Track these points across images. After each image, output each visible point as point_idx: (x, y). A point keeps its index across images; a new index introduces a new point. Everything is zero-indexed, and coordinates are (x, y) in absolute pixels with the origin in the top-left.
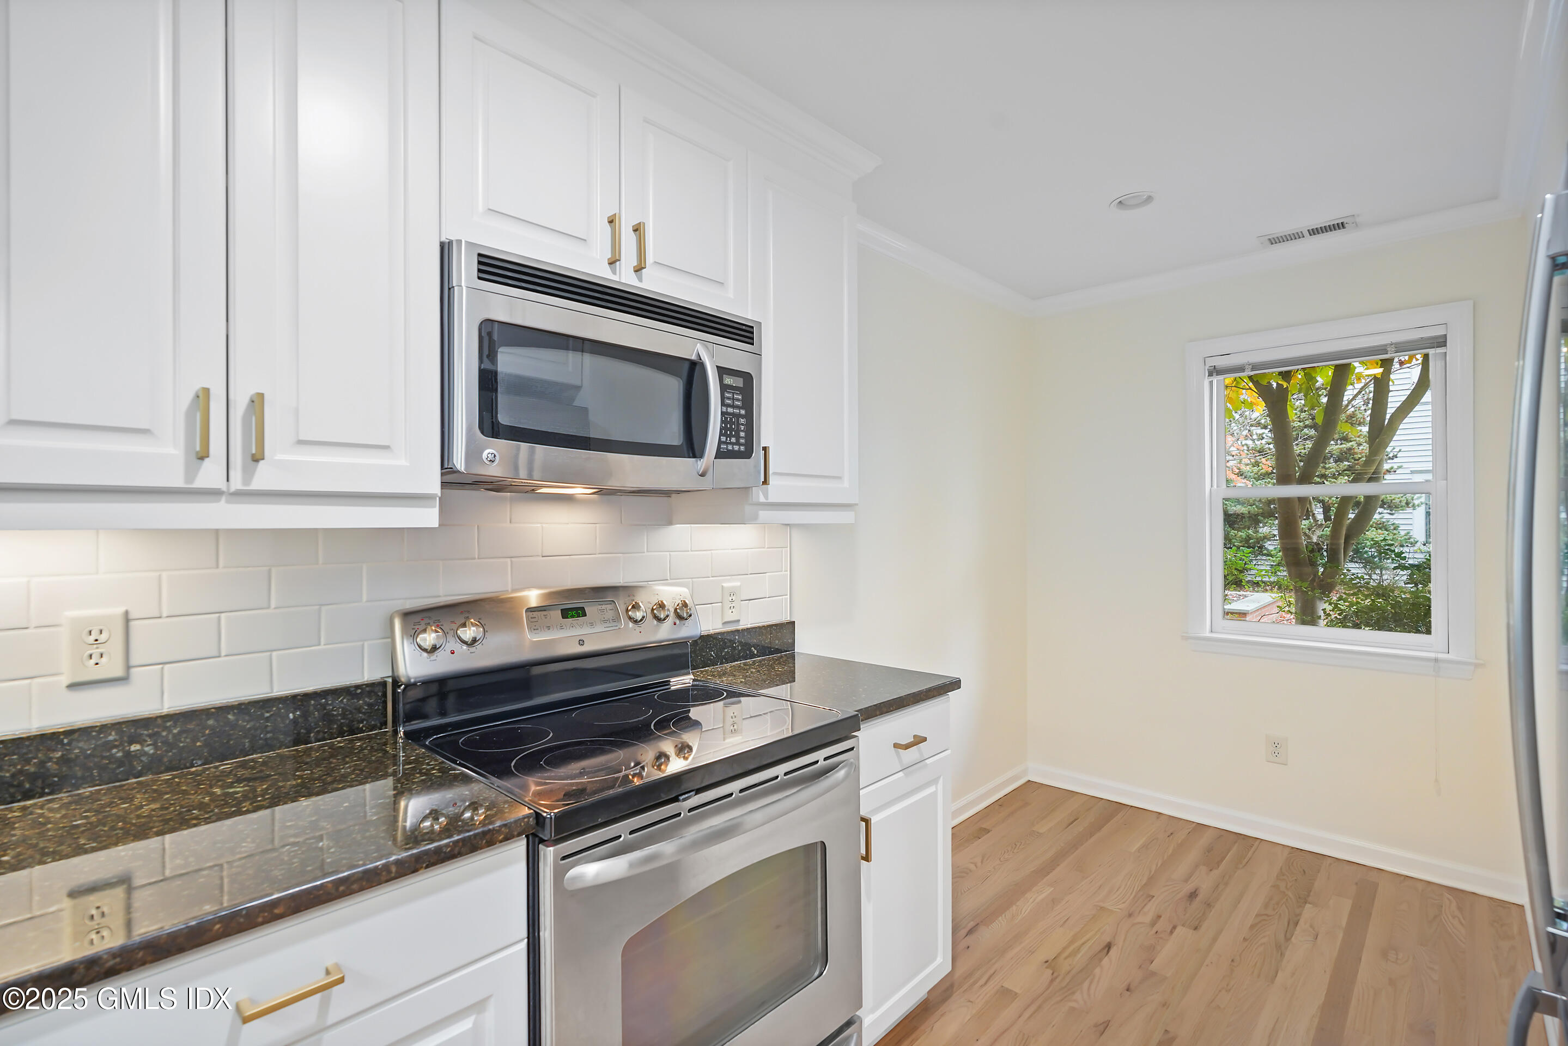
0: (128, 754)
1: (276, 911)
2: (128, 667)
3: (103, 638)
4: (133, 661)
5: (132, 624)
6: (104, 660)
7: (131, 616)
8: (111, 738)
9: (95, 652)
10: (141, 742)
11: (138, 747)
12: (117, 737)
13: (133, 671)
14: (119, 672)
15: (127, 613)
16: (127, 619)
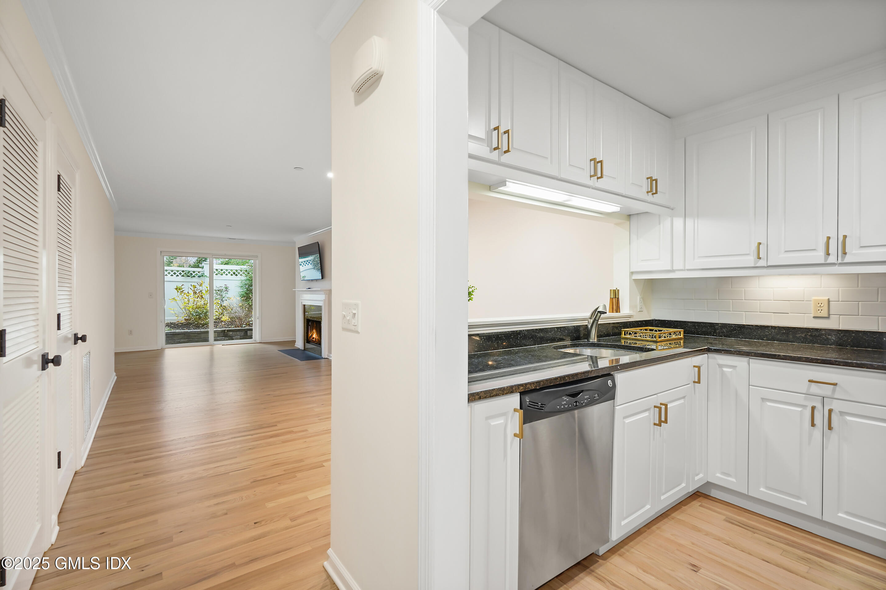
0: (828, 338)
1: (819, 361)
2: (829, 315)
3: (822, 305)
4: (831, 313)
5: (830, 302)
6: (822, 311)
7: (830, 300)
8: (823, 333)
9: (820, 309)
10: (832, 336)
11: (830, 337)
12: (825, 333)
13: (831, 316)
14: (826, 315)
15: (829, 299)
16: (829, 301)
